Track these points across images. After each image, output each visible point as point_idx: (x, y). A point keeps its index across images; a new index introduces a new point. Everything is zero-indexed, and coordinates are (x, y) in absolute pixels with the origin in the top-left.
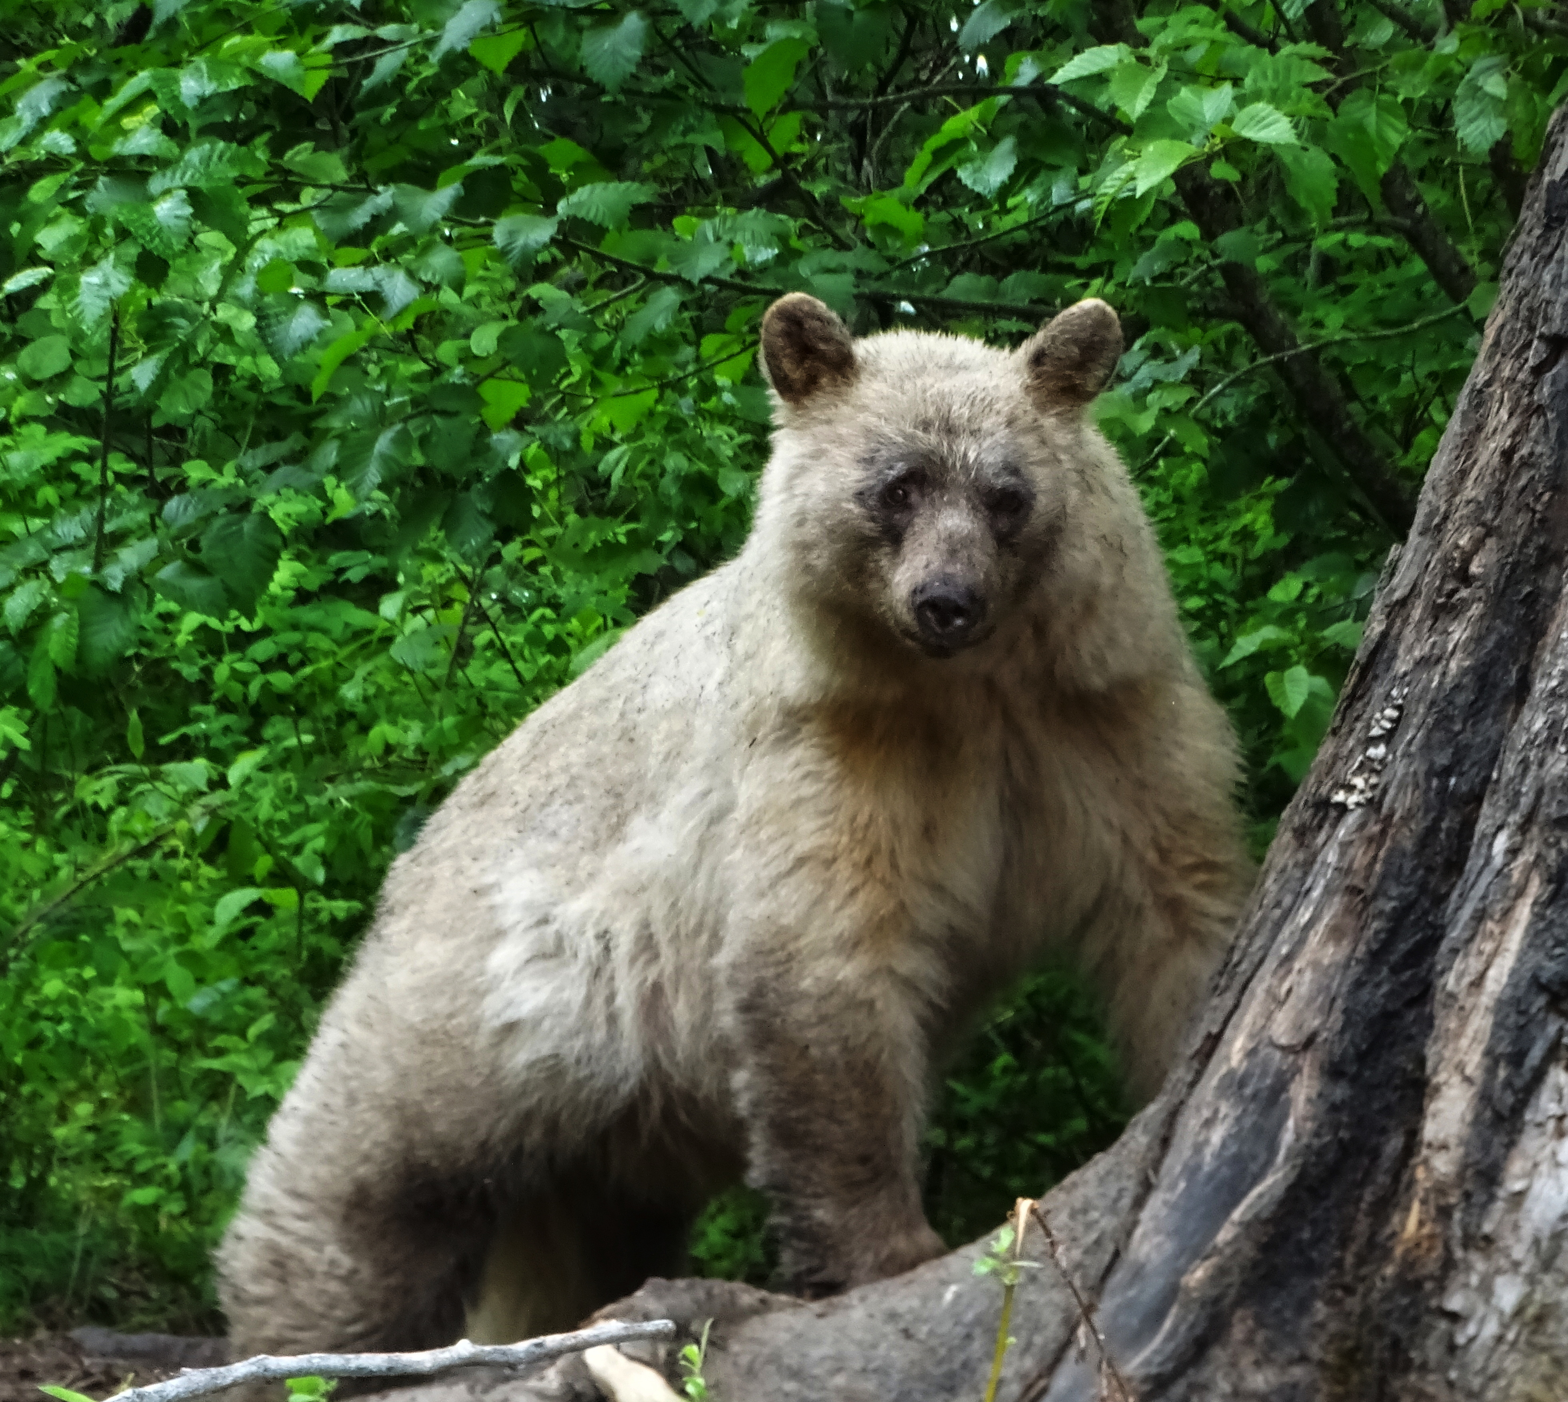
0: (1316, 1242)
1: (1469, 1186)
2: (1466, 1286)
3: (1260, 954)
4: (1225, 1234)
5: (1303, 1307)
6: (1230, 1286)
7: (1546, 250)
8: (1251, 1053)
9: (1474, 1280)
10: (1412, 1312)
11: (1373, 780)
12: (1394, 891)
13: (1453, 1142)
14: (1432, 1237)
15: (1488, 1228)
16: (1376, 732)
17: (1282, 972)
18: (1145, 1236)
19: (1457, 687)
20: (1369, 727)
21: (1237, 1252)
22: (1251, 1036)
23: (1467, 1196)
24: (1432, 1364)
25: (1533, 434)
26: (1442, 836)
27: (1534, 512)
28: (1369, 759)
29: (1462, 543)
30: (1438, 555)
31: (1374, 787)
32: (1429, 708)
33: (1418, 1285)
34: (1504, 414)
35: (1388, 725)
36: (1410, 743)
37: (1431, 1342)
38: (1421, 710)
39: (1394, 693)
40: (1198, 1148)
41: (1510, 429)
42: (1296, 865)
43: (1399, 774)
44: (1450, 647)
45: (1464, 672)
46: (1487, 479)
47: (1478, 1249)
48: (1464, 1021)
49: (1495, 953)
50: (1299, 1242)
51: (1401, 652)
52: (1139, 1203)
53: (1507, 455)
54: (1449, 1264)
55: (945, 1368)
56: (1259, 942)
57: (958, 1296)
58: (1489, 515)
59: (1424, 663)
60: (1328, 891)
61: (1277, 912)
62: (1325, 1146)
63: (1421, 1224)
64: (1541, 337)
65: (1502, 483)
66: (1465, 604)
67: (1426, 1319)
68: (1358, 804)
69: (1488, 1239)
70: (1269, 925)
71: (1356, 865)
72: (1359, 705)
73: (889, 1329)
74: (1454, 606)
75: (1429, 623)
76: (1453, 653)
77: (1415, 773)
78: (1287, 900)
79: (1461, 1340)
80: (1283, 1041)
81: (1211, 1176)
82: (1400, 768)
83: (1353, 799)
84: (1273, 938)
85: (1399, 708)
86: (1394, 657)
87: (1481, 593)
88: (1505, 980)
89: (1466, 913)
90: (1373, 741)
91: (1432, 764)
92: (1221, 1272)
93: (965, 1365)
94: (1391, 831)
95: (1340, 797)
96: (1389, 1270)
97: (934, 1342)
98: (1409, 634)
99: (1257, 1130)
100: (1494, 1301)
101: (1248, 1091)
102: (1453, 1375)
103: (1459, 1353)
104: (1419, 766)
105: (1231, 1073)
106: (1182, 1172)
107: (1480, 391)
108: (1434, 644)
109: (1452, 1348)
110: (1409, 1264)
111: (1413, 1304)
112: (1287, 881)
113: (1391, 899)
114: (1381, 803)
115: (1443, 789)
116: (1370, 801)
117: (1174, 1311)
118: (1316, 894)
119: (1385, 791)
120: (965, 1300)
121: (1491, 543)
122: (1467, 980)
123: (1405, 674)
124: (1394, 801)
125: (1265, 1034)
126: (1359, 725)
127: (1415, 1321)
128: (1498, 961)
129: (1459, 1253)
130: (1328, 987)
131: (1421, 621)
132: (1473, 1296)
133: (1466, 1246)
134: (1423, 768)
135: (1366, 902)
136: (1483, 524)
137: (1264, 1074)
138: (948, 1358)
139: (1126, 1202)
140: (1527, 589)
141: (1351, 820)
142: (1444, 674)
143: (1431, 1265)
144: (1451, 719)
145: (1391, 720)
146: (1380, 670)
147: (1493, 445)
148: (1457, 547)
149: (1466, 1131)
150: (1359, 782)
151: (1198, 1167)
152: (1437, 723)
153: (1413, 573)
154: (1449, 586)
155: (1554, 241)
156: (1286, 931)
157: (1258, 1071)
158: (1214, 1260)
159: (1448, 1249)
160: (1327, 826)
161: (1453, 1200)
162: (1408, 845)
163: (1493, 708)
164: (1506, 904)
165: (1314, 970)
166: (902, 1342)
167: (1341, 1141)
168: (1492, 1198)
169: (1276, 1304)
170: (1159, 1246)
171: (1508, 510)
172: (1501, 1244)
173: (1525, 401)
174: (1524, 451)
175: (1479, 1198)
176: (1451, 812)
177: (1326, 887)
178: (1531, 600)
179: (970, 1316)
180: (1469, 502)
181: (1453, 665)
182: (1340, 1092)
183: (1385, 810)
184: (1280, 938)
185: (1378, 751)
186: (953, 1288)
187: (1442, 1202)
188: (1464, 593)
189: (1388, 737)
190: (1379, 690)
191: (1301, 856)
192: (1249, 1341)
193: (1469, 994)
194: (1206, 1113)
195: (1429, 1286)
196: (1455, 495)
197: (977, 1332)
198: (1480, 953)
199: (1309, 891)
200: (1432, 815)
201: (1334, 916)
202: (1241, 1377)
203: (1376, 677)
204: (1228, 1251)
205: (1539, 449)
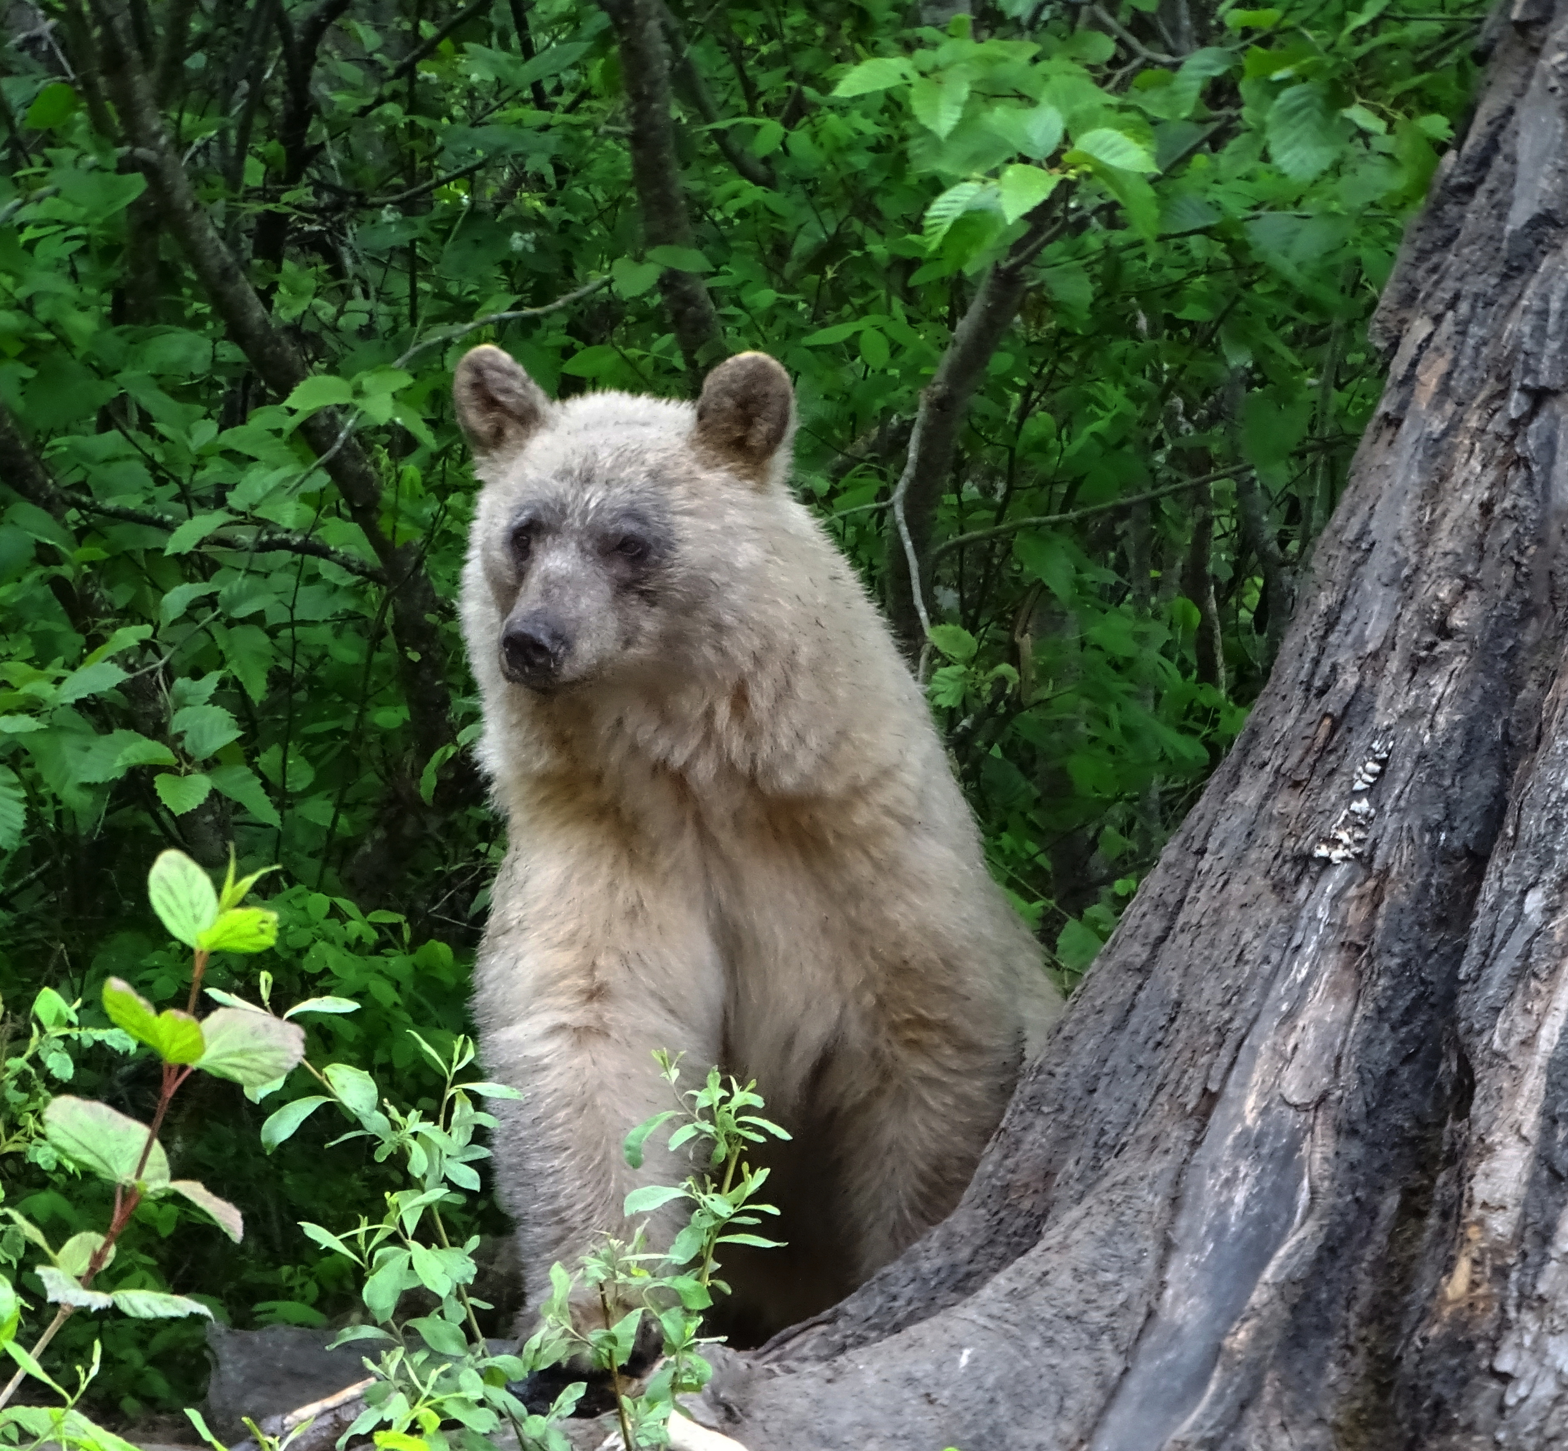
0: (1332, 1301)
1: (1527, 1246)
2: (1520, 1346)
3: (1255, 1010)
4: (1258, 1297)
5: (1319, 1369)
6: (1269, 1348)
7: (1504, 300)
8: (1265, 1112)
9: (1527, 1340)
10: (1461, 1373)
11: (1359, 835)
12: (1397, 948)
13: (1510, 1202)
14: (1486, 1297)
15: (1542, 1288)
16: (1359, 786)
17: (1285, 1029)
18: (1177, 1297)
19: (1448, 742)
20: (1352, 782)
21: (1273, 1313)
22: (1263, 1095)
23: (1524, 1255)
24: (1480, 1426)
25: (1515, 486)
26: (1433, 891)
27: (1518, 565)
28: (1354, 813)
29: (1441, 595)
30: (1413, 607)
31: (1359, 842)
32: (1417, 763)
33: (1470, 1346)
34: (1476, 465)
35: (1371, 780)
36: (1399, 797)
37: (1478, 1403)
38: (1409, 765)
39: (1376, 746)
40: (1222, 1209)
41: (1487, 480)
42: (1280, 920)
43: (1390, 829)
44: (1434, 701)
45: (1453, 726)
46: (1465, 532)
47: (1531, 1308)
48: (1517, 1081)
49: (1545, 1012)
50: (1318, 1303)
51: (1379, 704)
52: (1162, 1265)
53: (1486, 508)
54: (1504, 1325)
55: (973, 1433)
56: (1251, 998)
57: (974, 1360)
58: (1470, 568)
59: (1410, 716)
60: (1322, 947)
61: (1267, 968)
62: (1347, 1205)
63: (1474, 1284)
64: (1524, 389)
65: (1482, 536)
66: (1449, 656)
67: (1477, 1380)
68: (1345, 859)
69: (1541, 1299)
70: (1259, 981)
71: (1350, 922)
72: (1332, 758)
73: (907, 1393)
74: (1435, 659)
75: (1408, 675)
76: (1438, 707)
77: (1410, 828)
78: (1275, 957)
79: (1511, 1400)
80: (1295, 1099)
81: (1239, 1236)
82: (1391, 822)
83: (1338, 854)
84: (1265, 993)
85: (1383, 762)
86: (1371, 708)
87: (1465, 646)
88: (1556, 1039)
89: (1500, 970)
90: (1357, 795)
91: (1425, 820)
92: (1260, 1333)
93: (993, 1430)
94: (1388, 887)
95: (1322, 851)
96: (1434, 1331)
97: (959, 1408)
98: (1386, 687)
99: (1277, 1190)
100: (1547, 1361)
101: (1265, 1150)
102: (1501, 1436)
103: (1508, 1413)
104: (1413, 821)
105: (1246, 1132)
106: (1207, 1233)
107: (1436, 441)
108: (1418, 697)
109: (1501, 1409)
110: (1460, 1324)
111: (1462, 1365)
112: (1272, 937)
113: (1393, 955)
114: (1371, 859)
115: (1434, 845)
116: (1358, 856)
117: (1217, 1373)
118: (1310, 949)
119: (1375, 846)
120: (983, 1364)
121: (1472, 595)
122: (1515, 1039)
123: (1389, 728)
124: (1388, 855)
125: (1276, 1091)
126: (1338, 779)
127: (1464, 1382)
128: (1549, 1020)
129: (1512, 1314)
130: (1332, 1045)
131: (1399, 674)
132: (1526, 1356)
133: (1519, 1308)
134: (1418, 823)
135: (1370, 958)
136: (1463, 577)
137: (1278, 1134)
138: (974, 1424)
139: (1149, 1263)
140: (1510, 643)
141: (1339, 874)
142: (1431, 727)
143: (1487, 1324)
144: (1441, 774)
145: (1373, 774)
146: (1355, 722)
147: (1467, 497)
148: (1437, 599)
149: (1523, 1191)
150: (1343, 836)
151: (1224, 1227)
152: (1429, 776)
153: (1385, 625)
154: (1428, 638)
155: (1514, 291)
156: (1281, 988)
157: (1272, 1129)
158: (1253, 1322)
159: (1503, 1310)
160: (1307, 880)
161: (1511, 1261)
162: (1404, 900)
163: (1478, 762)
164: (1551, 963)
165: (1317, 1028)
166: (925, 1407)
167: (1357, 1200)
168: (1546, 1258)
169: (1299, 1366)
170: (1193, 1306)
171: (1490, 563)
172: (1558, 1304)
173: (1500, 452)
174: (1507, 504)
175: (1534, 1259)
176: (1440, 868)
177: (1320, 943)
178: (1511, 655)
179: (990, 1380)
180: (1445, 554)
181: (1441, 719)
182: (1355, 1151)
183: (1377, 866)
184: (1273, 994)
185: (1362, 806)
186: (967, 1352)
187: (1499, 1262)
188: (1445, 646)
189: (1371, 791)
190: (1358, 743)
191: (1284, 912)
192: (1277, 1403)
193: (1520, 1053)
194: (1225, 1174)
195: (1481, 1346)
196: (1426, 546)
197: (1000, 1396)
198: (1528, 1012)
199: (1298, 947)
200: (1426, 870)
201: (1333, 973)
202: (1270, 1439)
203: (1350, 730)
204: (1265, 1313)
205: (1522, 502)
